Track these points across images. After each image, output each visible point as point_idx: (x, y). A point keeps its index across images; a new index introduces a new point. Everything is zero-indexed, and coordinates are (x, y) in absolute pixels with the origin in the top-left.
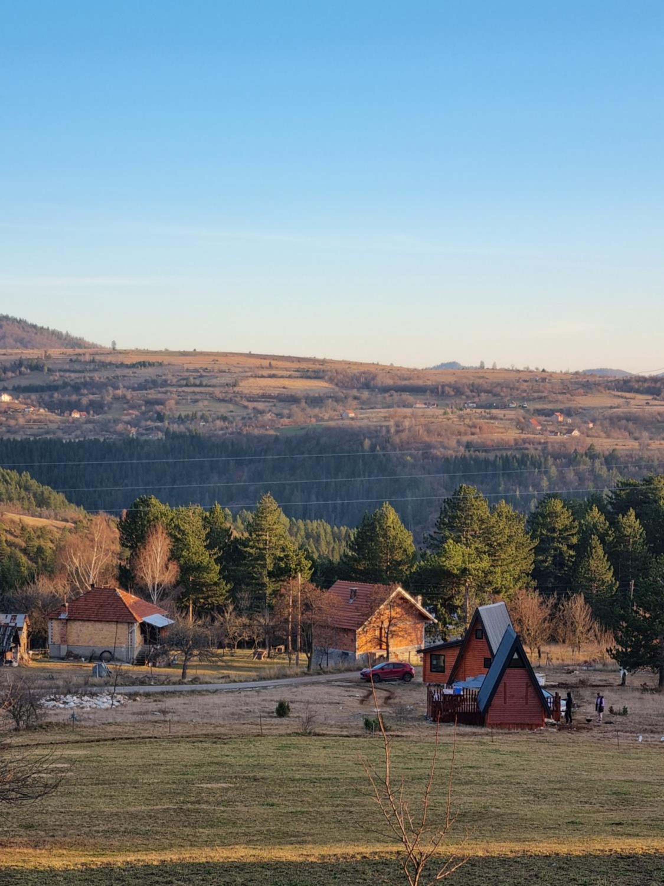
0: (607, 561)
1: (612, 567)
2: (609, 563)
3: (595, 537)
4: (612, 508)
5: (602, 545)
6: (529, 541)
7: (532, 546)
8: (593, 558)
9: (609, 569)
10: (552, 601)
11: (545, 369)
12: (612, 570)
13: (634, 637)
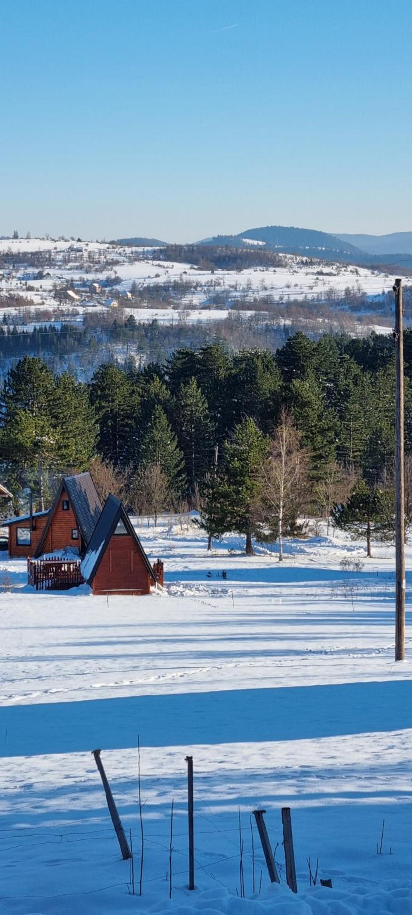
0: (172, 431)
1: (176, 437)
2: (173, 433)
3: (159, 407)
4: (170, 378)
5: (165, 415)
6: (94, 412)
7: (97, 417)
8: (157, 428)
9: (174, 439)
10: (128, 470)
11: (81, 239)
12: (177, 439)
13: (220, 503)
